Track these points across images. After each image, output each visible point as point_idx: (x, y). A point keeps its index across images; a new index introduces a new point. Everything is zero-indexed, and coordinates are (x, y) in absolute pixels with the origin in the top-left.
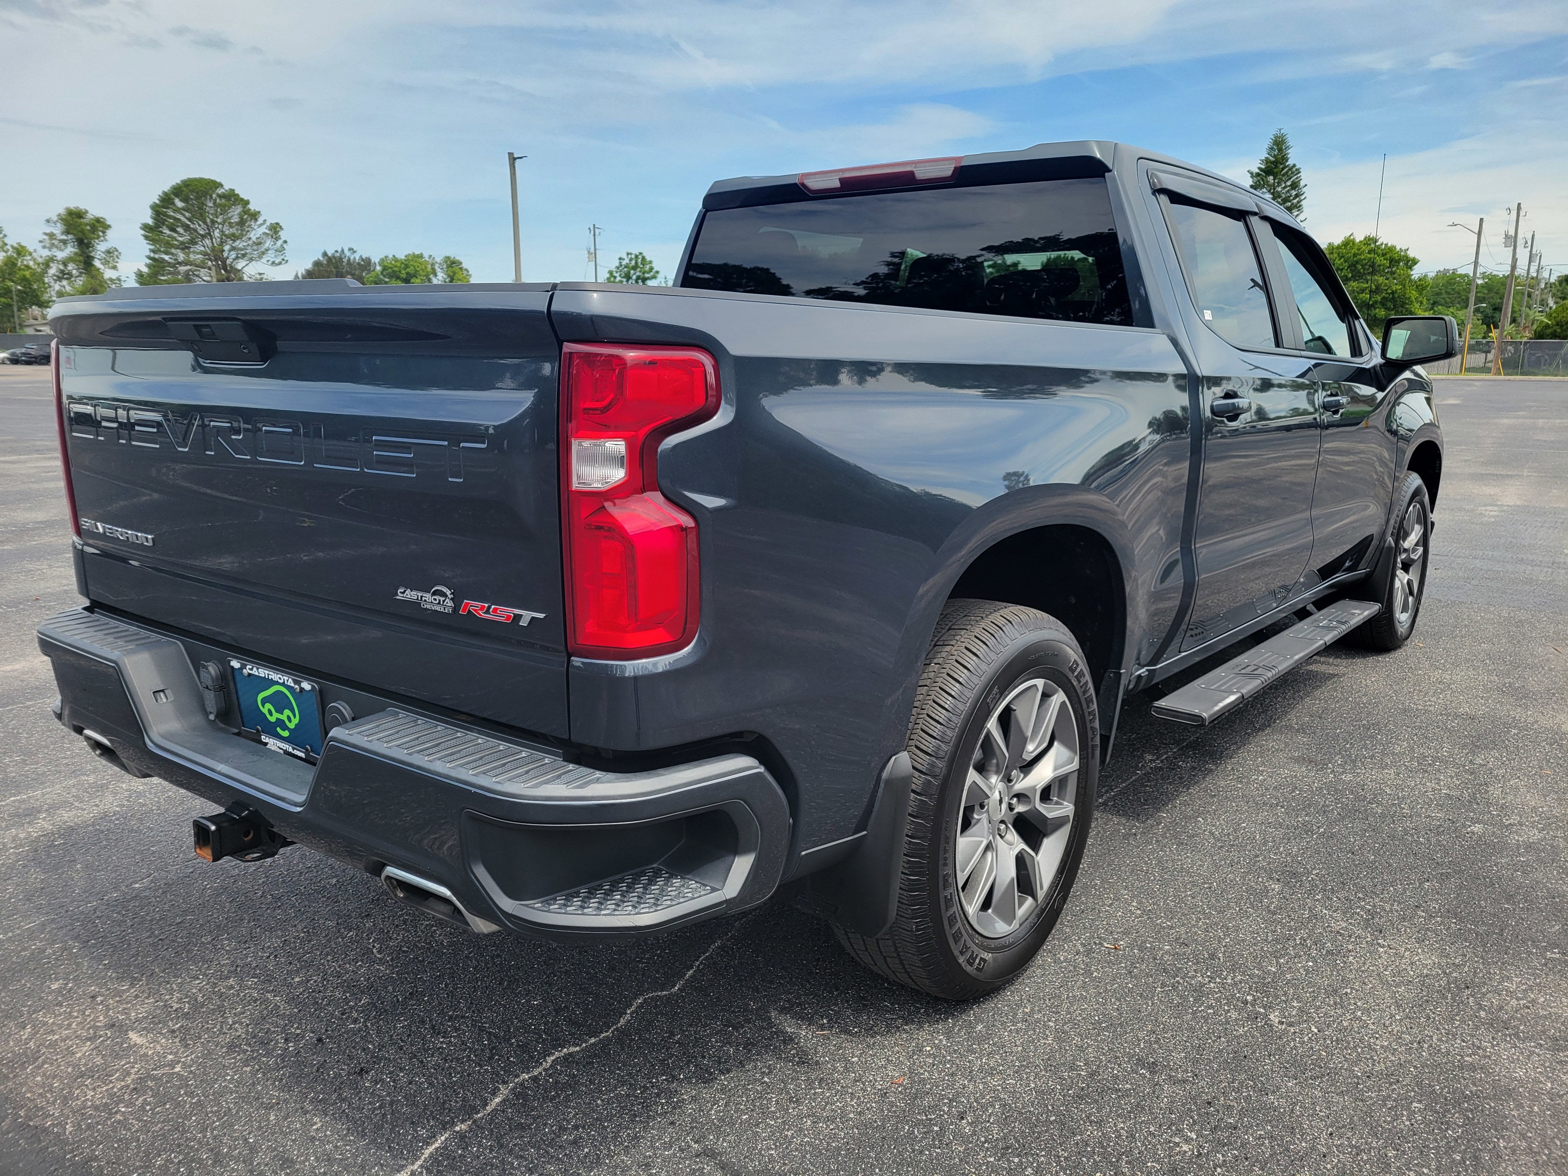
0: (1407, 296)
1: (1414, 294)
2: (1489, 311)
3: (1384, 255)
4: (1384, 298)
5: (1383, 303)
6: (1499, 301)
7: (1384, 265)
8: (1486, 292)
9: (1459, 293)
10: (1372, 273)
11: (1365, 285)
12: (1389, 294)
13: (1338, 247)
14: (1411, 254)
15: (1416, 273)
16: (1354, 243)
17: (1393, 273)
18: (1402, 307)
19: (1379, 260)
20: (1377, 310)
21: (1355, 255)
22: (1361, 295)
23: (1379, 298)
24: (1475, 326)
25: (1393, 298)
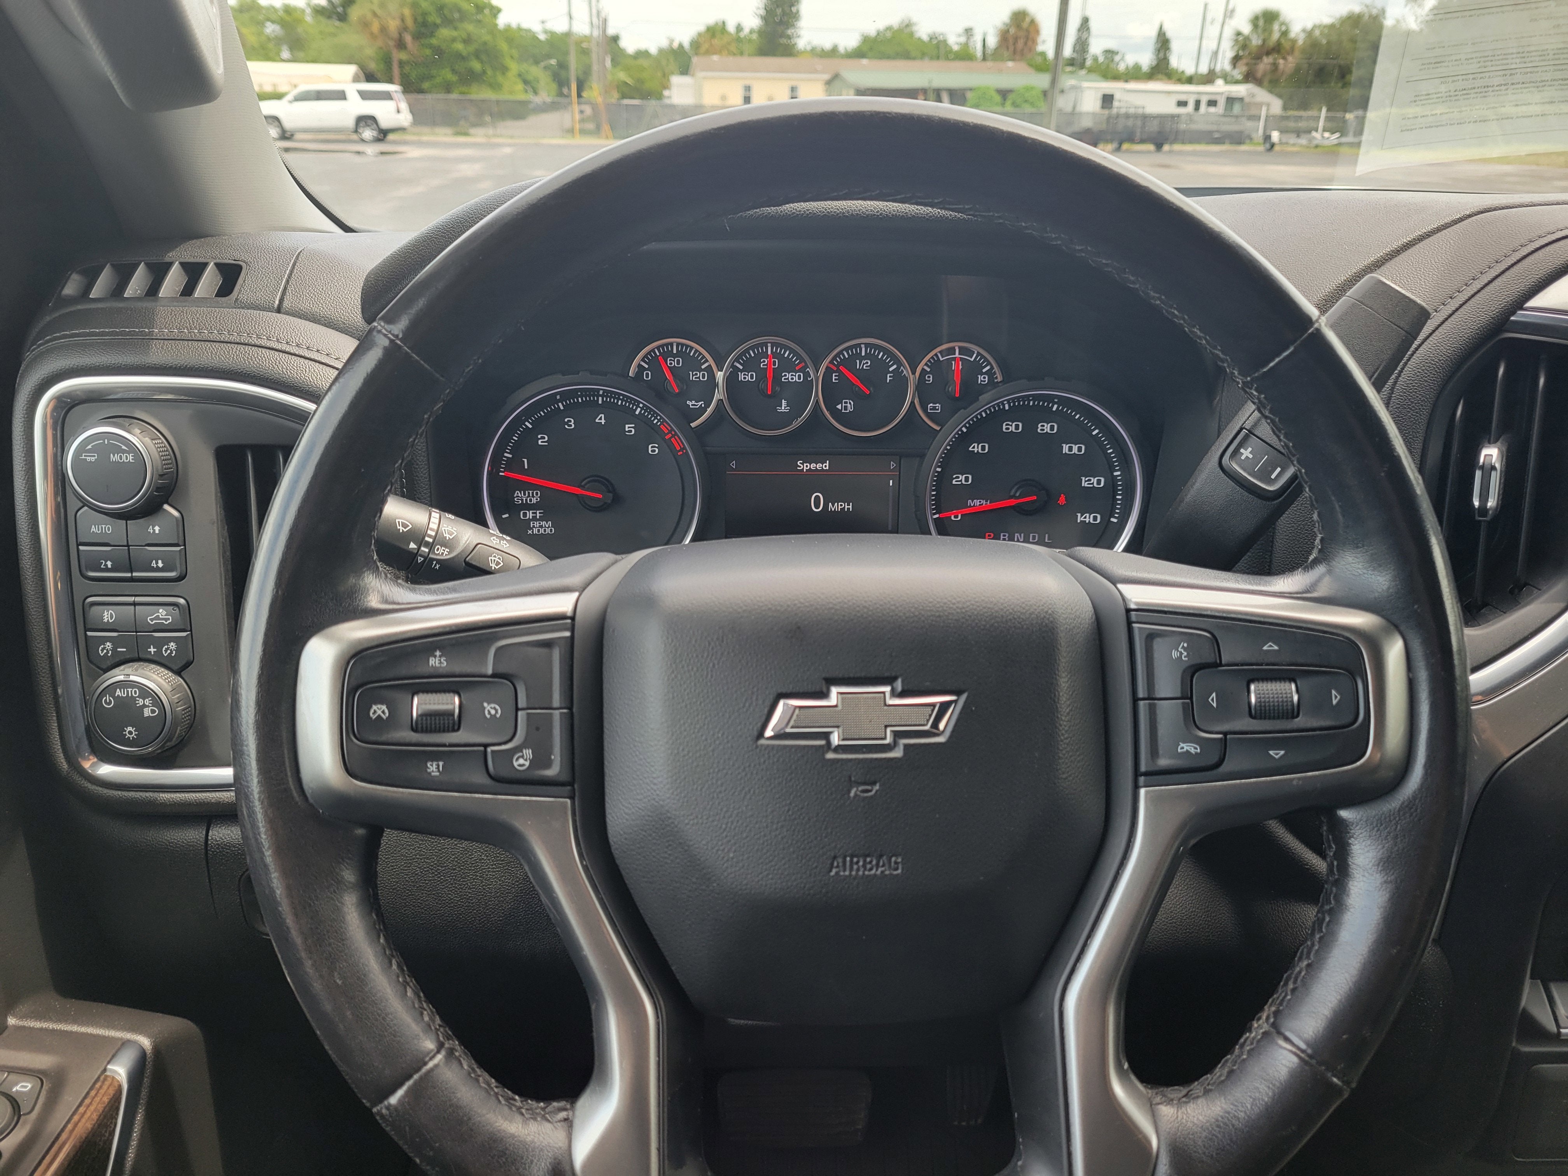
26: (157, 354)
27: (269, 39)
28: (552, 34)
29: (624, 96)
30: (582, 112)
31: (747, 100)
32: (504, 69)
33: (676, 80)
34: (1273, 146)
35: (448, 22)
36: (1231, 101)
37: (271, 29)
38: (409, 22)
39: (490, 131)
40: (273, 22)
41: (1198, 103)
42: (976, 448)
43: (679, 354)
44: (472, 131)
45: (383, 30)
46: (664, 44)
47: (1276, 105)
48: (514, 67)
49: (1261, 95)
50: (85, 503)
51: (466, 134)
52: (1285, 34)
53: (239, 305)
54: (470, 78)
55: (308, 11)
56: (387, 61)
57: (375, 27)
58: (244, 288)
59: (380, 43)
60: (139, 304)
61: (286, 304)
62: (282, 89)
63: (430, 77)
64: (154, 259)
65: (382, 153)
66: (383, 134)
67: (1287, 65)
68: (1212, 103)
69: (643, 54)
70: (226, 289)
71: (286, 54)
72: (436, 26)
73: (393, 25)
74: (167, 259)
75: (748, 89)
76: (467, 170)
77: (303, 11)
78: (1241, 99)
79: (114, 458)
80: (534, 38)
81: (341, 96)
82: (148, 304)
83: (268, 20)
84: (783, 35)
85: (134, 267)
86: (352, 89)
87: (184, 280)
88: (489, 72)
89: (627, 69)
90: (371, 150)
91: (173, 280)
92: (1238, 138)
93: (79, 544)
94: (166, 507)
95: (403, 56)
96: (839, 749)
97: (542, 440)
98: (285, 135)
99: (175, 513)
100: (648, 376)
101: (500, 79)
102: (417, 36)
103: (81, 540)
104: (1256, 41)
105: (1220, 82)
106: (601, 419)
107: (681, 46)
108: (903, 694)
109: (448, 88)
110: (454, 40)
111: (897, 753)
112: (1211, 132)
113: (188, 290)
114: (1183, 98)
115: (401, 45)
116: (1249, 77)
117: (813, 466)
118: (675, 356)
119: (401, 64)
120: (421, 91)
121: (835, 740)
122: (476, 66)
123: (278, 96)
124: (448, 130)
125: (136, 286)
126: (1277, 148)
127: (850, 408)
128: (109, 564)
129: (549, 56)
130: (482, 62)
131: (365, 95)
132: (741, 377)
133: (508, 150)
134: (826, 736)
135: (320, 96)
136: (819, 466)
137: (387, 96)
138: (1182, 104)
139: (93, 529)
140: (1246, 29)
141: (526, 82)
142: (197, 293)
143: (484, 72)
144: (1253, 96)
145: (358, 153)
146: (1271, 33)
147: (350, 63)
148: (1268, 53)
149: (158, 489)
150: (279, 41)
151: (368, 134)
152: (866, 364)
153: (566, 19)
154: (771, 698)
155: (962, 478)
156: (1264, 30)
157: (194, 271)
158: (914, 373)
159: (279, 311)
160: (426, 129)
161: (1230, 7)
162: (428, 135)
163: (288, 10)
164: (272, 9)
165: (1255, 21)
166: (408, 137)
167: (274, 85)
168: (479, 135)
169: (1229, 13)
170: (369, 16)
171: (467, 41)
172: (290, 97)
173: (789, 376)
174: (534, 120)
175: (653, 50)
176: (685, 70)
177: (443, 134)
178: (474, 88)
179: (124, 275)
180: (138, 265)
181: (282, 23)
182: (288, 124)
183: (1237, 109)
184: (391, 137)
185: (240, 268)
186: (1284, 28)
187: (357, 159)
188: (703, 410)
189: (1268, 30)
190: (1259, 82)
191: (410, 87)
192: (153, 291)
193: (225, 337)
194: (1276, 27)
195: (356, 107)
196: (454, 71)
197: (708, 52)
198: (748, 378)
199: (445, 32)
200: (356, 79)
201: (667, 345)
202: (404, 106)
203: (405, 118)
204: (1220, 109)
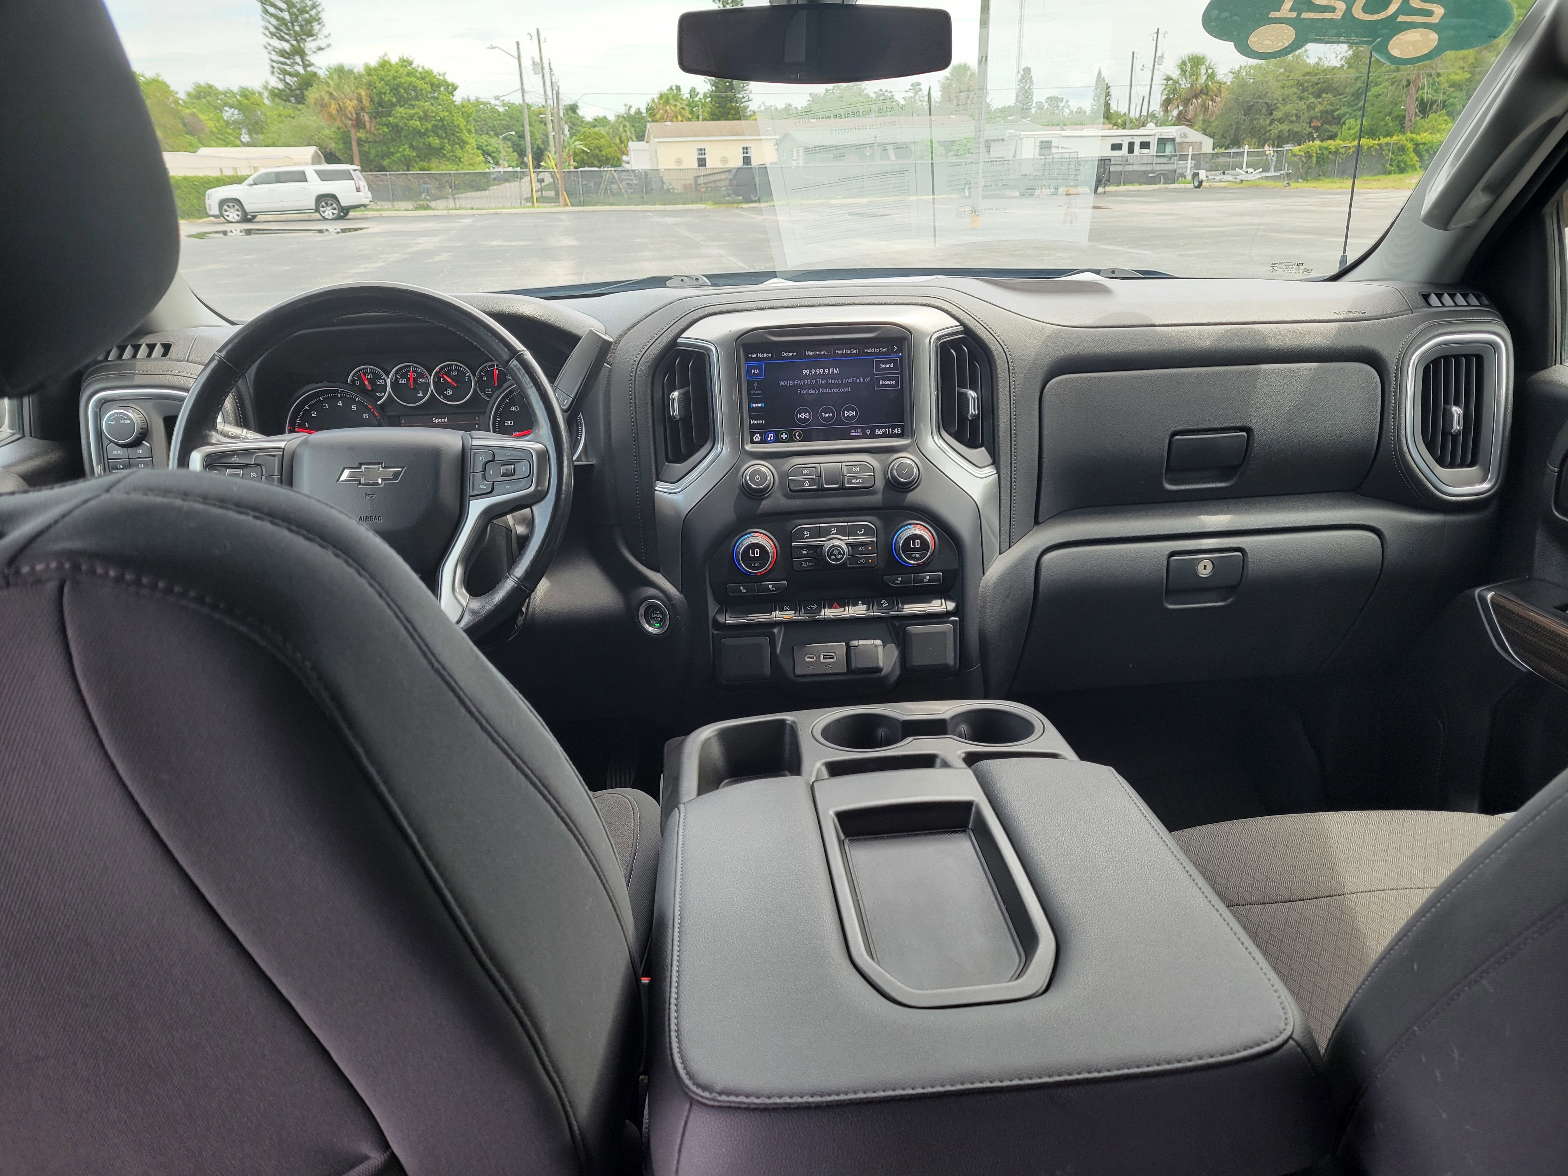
0: (456, 123)
1: (462, 122)
2: (516, 139)
3: (423, 79)
4: (434, 126)
5: (435, 131)
6: (522, 129)
7: (425, 89)
8: (508, 119)
9: (485, 121)
10: (416, 98)
11: (412, 112)
12: (438, 121)
13: (375, 69)
14: (450, 79)
15: (458, 97)
16: (390, 65)
17: (437, 98)
18: (453, 135)
19: (420, 84)
20: (431, 139)
21: (395, 78)
22: (412, 122)
23: (429, 126)
24: (508, 154)
25: (443, 126)
26: (137, 381)
27: (227, 123)
28: (511, 106)
29: (583, 163)
30: (541, 181)
31: (702, 162)
32: (463, 143)
33: (633, 145)
34: (1201, 183)
35: (403, 101)
36: (1162, 142)
37: (230, 114)
38: (366, 102)
39: (451, 203)
40: (231, 107)
41: (1131, 146)
42: (513, 409)
43: (371, 373)
44: (433, 204)
45: (340, 110)
46: (622, 111)
47: (1207, 145)
48: (472, 140)
49: (1194, 135)
50: (111, 441)
51: (427, 208)
52: (1211, 76)
53: (171, 360)
54: (430, 153)
55: (266, 94)
56: (346, 140)
57: (333, 108)
58: (173, 353)
59: (338, 123)
60: (129, 362)
61: (190, 358)
62: (242, 172)
63: (389, 155)
64: (134, 343)
65: (344, 231)
66: (344, 213)
67: (1216, 106)
68: (1145, 145)
69: (601, 121)
70: (165, 354)
71: (245, 138)
72: (393, 105)
73: (351, 105)
74: (139, 343)
75: (702, 151)
76: (426, 243)
77: (260, 94)
78: (1173, 140)
79: (122, 422)
80: (493, 111)
81: (301, 177)
82: (133, 361)
83: (226, 104)
84: (733, 99)
85: (126, 347)
86: (310, 171)
87: (147, 351)
88: (448, 147)
89: (585, 138)
90: (334, 227)
91: (143, 351)
92: (1171, 177)
93: (108, 459)
94: (144, 442)
95: (362, 134)
96: (363, 484)
97: (314, 414)
98: (247, 218)
99: (148, 445)
100: (357, 383)
101: (459, 153)
102: (375, 116)
103: (109, 457)
104: (1185, 84)
105: (1151, 125)
106: (340, 404)
107: (639, 112)
108: (385, 467)
109: (408, 164)
110: (411, 117)
111: (382, 486)
112: (1146, 173)
113: (149, 355)
114: (1117, 141)
115: (359, 124)
116: (1181, 119)
117: (440, 420)
118: (369, 374)
119: (359, 140)
120: (382, 169)
121: (362, 481)
122: (435, 142)
123: (239, 180)
124: (410, 205)
125: (128, 353)
126: (1204, 184)
127: (451, 393)
128: (121, 467)
129: (508, 128)
130: (440, 137)
131: (324, 176)
132: (400, 381)
133: (467, 221)
134: (360, 480)
135: (279, 178)
136: (443, 420)
137: (347, 176)
138: (1116, 147)
139: (114, 452)
140: (1175, 74)
141: (486, 153)
142: (153, 356)
143: (442, 148)
144: (1185, 136)
145: (321, 231)
146: (1198, 75)
147: (309, 145)
148: (1196, 96)
149: (140, 434)
150: (237, 125)
151: (329, 212)
152: (455, 373)
153: (520, 93)
154: (342, 469)
155: (509, 422)
156: (1192, 75)
157: (151, 347)
158: (474, 375)
159: (187, 361)
160: (387, 205)
161: (1159, 54)
162: (388, 209)
163: (245, 93)
164: (228, 93)
165: (1182, 66)
166: (370, 214)
167: (235, 169)
168: (440, 206)
169: (1157, 60)
170: (327, 98)
171: (425, 117)
172: (250, 180)
173: (421, 380)
174: (494, 190)
175: (612, 118)
176: (640, 137)
177: (404, 208)
178: (434, 163)
179: (122, 350)
180: (127, 346)
181: (240, 107)
182: (248, 208)
183: (1169, 149)
184: (352, 214)
185: (171, 345)
186: (1210, 71)
187: (319, 237)
188: (383, 396)
189: (1195, 74)
190: (1190, 124)
191: (370, 165)
192: (134, 356)
193: (165, 372)
194: (1203, 70)
195: (317, 186)
196: (411, 147)
197: (662, 119)
198: (403, 382)
199: (400, 110)
200: (315, 160)
201: (365, 368)
202: (363, 184)
203: (365, 196)
204: (1153, 150)
